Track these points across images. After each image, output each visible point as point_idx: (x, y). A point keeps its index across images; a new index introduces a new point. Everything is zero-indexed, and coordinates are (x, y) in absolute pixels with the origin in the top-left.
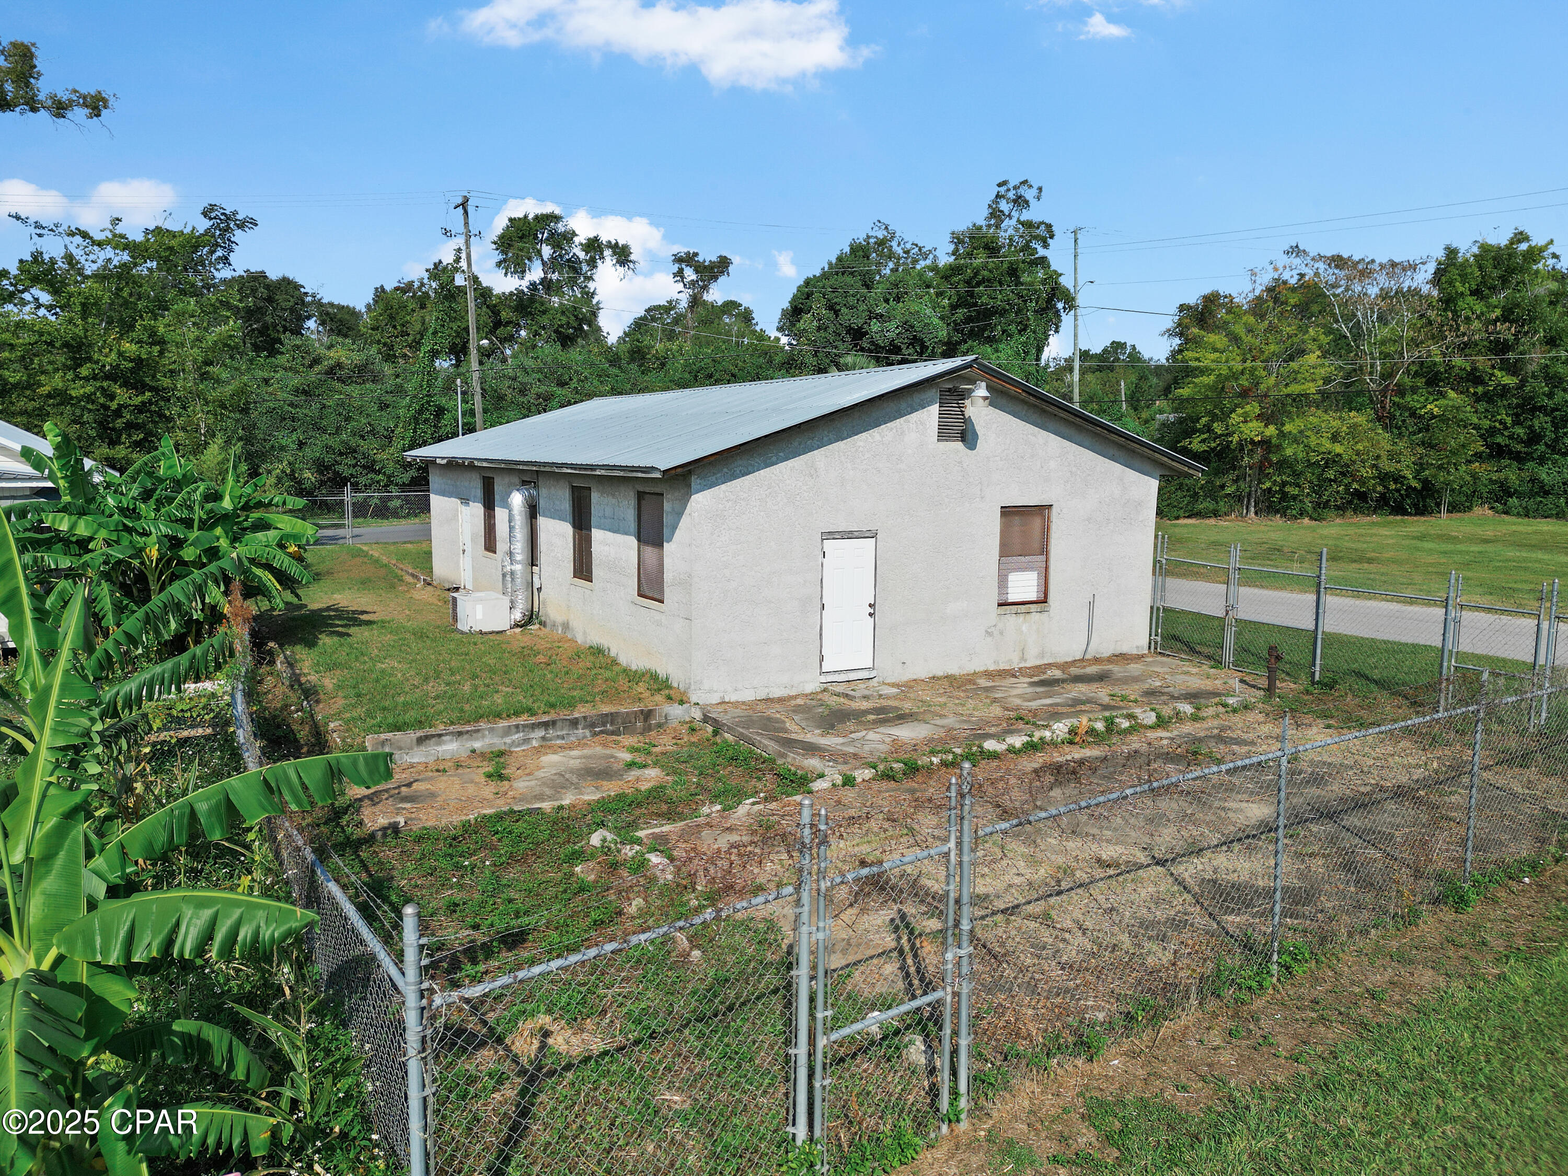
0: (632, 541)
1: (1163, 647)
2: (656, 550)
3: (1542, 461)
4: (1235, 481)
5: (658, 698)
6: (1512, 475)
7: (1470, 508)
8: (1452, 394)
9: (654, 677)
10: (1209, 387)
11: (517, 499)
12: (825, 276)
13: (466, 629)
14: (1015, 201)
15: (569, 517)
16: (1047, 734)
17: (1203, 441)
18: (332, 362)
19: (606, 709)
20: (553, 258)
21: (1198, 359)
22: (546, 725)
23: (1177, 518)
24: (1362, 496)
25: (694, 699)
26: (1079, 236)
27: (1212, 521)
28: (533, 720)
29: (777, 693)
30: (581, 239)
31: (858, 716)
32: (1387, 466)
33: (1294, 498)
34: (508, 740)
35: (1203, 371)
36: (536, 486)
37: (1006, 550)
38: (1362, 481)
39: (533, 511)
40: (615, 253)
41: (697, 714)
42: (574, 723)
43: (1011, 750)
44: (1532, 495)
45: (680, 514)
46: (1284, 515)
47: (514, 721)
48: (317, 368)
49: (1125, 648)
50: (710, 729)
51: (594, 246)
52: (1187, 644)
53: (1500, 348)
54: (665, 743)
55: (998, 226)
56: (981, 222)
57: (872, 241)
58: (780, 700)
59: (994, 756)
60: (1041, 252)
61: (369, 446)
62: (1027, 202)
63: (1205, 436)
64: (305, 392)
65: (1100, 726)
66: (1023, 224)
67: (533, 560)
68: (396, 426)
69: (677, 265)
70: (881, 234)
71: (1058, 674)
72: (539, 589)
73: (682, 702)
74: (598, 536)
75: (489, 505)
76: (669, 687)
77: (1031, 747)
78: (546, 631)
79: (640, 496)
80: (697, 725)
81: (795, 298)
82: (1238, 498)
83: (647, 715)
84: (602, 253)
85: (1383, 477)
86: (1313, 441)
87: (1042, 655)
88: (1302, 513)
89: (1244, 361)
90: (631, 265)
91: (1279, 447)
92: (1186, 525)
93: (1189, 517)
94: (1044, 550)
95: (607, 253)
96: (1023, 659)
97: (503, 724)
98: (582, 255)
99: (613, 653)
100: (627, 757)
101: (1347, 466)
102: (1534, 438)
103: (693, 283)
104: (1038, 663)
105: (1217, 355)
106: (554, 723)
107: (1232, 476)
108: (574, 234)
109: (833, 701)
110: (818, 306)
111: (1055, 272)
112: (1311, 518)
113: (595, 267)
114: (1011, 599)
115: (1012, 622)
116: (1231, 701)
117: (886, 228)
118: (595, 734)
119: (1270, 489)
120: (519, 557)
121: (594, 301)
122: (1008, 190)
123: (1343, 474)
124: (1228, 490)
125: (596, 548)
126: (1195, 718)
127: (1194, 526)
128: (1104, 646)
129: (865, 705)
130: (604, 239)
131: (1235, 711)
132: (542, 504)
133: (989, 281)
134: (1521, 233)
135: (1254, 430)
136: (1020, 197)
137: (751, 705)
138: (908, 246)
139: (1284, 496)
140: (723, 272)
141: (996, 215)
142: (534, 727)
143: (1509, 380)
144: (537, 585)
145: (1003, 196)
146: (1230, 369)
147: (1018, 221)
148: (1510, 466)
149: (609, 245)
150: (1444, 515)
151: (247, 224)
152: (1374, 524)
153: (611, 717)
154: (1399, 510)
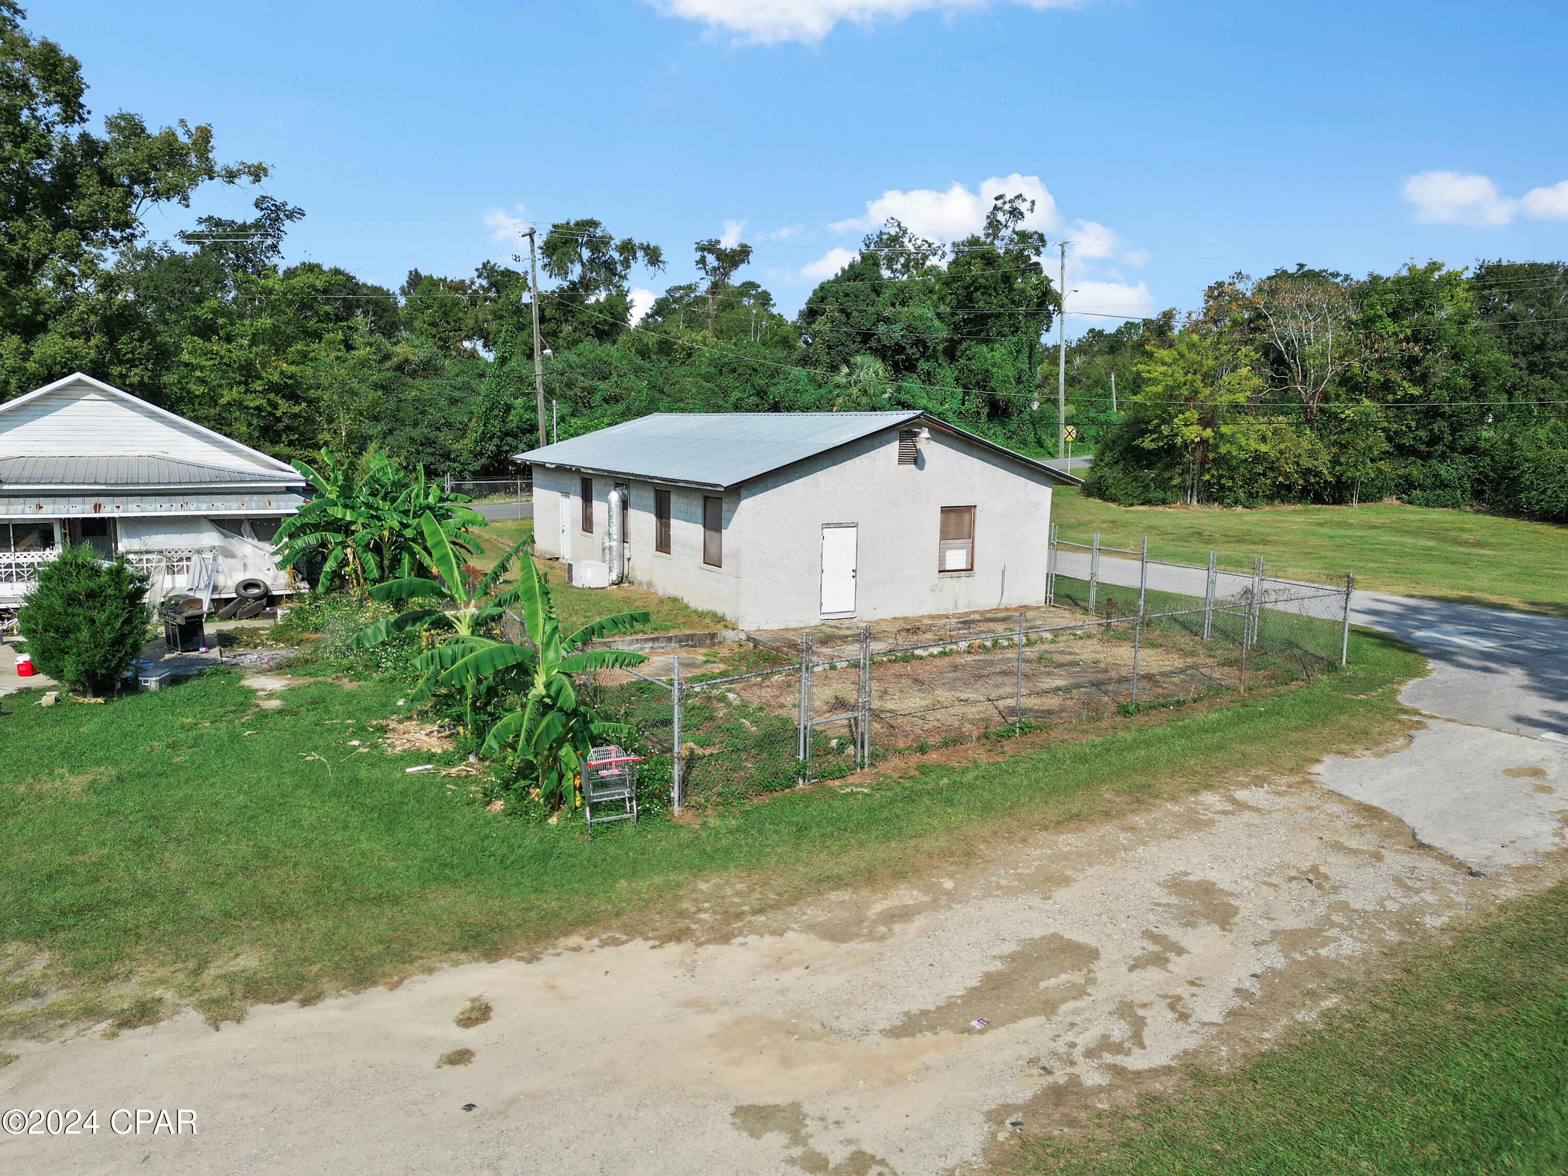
0: (700, 528)
1: (1055, 601)
2: (717, 534)
3: (1443, 457)
4: (1181, 475)
5: (719, 626)
6: (1416, 471)
7: (1381, 499)
8: (1367, 402)
9: (715, 615)
10: (1158, 395)
11: (614, 496)
12: (837, 280)
13: (580, 586)
14: (1011, 213)
15: (654, 510)
16: (955, 647)
17: (1152, 441)
18: (401, 358)
19: (688, 632)
20: (592, 261)
21: (1149, 372)
22: (653, 640)
23: (1132, 505)
24: (1289, 488)
25: (741, 627)
26: (1065, 249)
27: (1160, 508)
28: (646, 636)
29: (792, 625)
30: (617, 241)
31: (843, 638)
32: (1306, 462)
33: (1230, 489)
34: (631, 648)
35: (1155, 382)
36: (627, 487)
37: (945, 535)
38: (1287, 476)
39: (625, 505)
40: (646, 254)
41: (744, 637)
42: (670, 639)
43: (932, 655)
44: (1434, 487)
45: (733, 512)
46: (1221, 503)
47: (635, 637)
48: (388, 364)
49: (1028, 602)
50: (751, 645)
51: (628, 248)
52: (1073, 600)
53: (1410, 362)
54: (724, 652)
55: (995, 236)
56: (980, 234)
57: (885, 237)
58: (795, 629)
59: (921, 658)
60: (1034, 259)
61: (445, 438)
62: (1021, 214)
63: (1155, 436)
64: (383, 387)
65: (988, 644)
66: (1016, 233)
67: (624, 538)
68: (470, 420)
69: (700, 253)
70: (893, 231)
71: (977, 617)
72: (629, 559)
73: (733, 629)
74: (675, 523)
75: (587, 498)
76: (725, 620)
77: (943, 654)
78: (633, 588)
79: (706, 499)
80: (743, 643)
81: (810, 301)
82: (1182, 488)
83: (713, 636)
84: (635, 254)
85: (1306, 472)
86: (1243, 441)
87: (969, 605)
88: (1236, 502)
89: (1186, 374)
90: (661, 265)
91: (1217, 446)
92: (1137, 512)
93: (1142, 504)
94: (971, 536)
95: (640, 254)
96: (956, 607)
97: (628, 638)
98: (616, 256)
99: (685, 601)
100: (704, 659)
101: (1273, 462)
102: (1434, 440)
103: (715, 269)
104: (966, 610)
105: (1165, 368)
106: (658, 639)
107: (1178, 469)
108: (611, 238)
109: (828, 630)
110: (831, 308)
111: (1046, 278)
112: (1244, 507)
113: (628, 267)
114: (948, 567)
115: (949, 582)
116: (1079, 632)
117: (899, 225)
118: (682, 647)
119: (1209, 481)
120: (615, 537)
121: (628, 299)
122: (1005, 203)
123: (1272, 469)
124: (1175, 482)
125: (673, 532)
126: (1052, 642)
127: (1144, 512)
128: (1013, 599)
129: (848, 632)
130: (637, 242)
131: (1081, 638)
132: (632, 500)
133: (985, 288)
134: (1434, 263)
135: (1194, 433)
136: (1016, 209)
137: (776, 632)
138: (919, 242)
139: (1222, 487)
140: (743, 261)
141: (994, 225)
142: (646, 640)
143: (1416, 391)
144: (627, 556)
145: (1000, 209)
146: (1175, 381)
147: (1014, 231)
148: (1415, 462)
149: (642, 247)
150: (1355, 505)
151: (296, 214)
152: (1294, 511)
153: (691, 637)
154: (1319, 499)
